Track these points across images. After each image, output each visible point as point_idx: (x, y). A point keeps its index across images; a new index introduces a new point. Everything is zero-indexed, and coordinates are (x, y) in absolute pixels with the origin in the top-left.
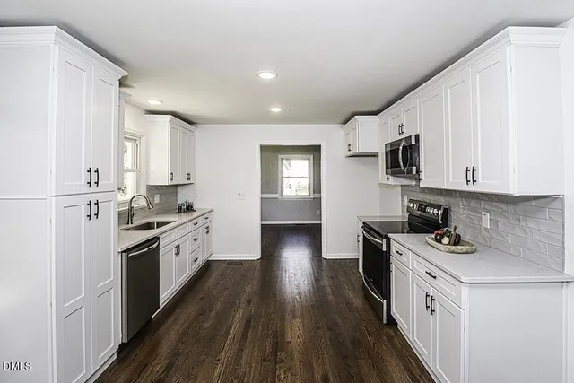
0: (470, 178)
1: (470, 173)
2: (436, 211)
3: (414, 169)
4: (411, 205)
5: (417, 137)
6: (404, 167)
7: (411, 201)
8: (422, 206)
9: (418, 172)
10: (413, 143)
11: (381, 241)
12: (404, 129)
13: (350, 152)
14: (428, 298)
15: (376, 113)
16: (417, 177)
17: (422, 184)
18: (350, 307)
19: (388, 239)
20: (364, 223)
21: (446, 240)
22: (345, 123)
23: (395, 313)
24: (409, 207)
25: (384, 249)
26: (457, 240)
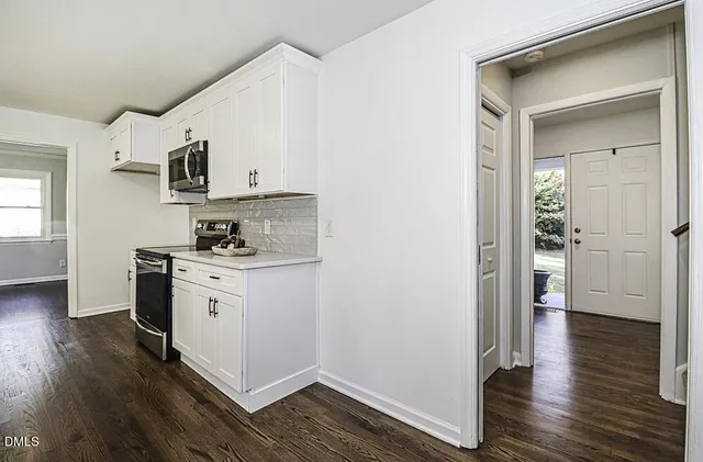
0: (252, 182)
1: (252, 177)
2: (224, 227)
3: (202, 178)
4: (200, 226)
5: (206, 143)
6: (191, 178)
7: (199, 222)
8: (211, 225)
9: (206, 182)
10: (201, 149)
11: (160, 263)
12: (192, 135)
13: (119, 163)
14: (212, 303)
15: (158, 114)
16: (204, 189)
17: (211, 196)
18: (116, 359)
19: (169, 259)
20: (137, 250)
21: (231, 246)
22: (110, 121)
23: (177, 343)
24: (197, 229)
25: (164, 271)
26: (242, 244)
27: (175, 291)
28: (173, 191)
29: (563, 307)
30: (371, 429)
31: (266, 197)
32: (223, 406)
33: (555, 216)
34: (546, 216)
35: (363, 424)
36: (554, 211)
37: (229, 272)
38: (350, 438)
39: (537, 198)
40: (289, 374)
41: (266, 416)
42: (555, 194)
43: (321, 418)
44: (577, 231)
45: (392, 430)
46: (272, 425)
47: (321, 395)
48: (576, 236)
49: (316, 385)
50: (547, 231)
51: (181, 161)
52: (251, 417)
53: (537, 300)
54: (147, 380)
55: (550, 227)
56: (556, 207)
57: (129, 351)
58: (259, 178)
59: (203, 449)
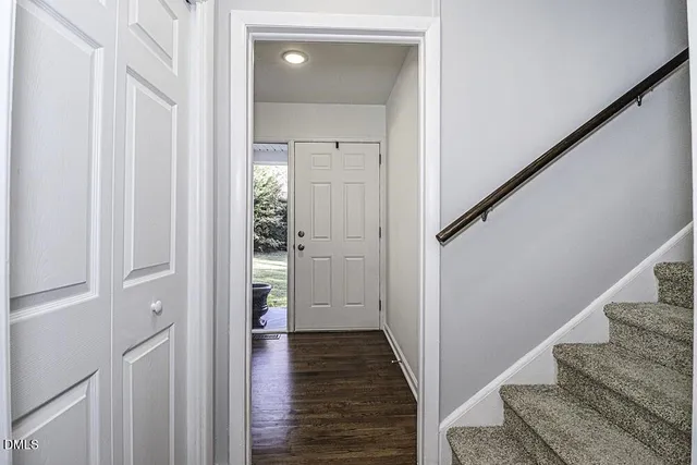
29: (285, 330)
33: (272, 220)
34: (263, 220)
36: (270, 215)
39: (256, 202)
42: (272, 198)
44: (301, 235)
48: (299, 241)
50: (265, 235)
53: (256, 324)
55: (267, 231)
56: (272, 211)
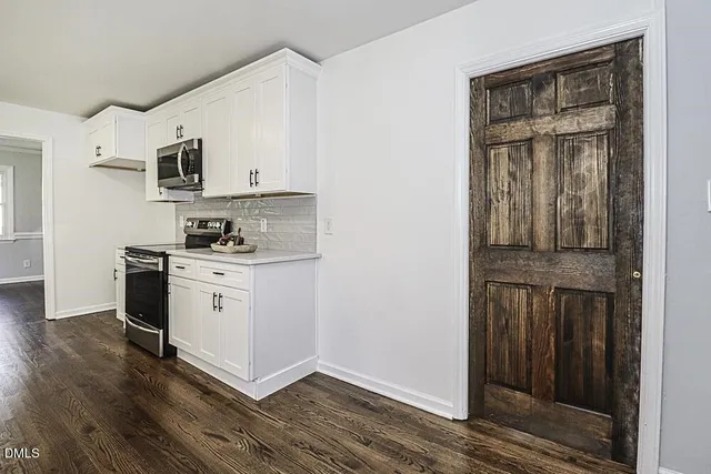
0: (253, 181)
1: (253, 176)
2: (218, 225)
3: (196, 176)
4: (190, 224)
5: (200, 141)
6: (185, 175)
7: (188, 220)
8: (203, 223)
9: (201, 180)
10: (196, 147)
11: (155, 261)
12: (184, 132)
13: (100, 159)
14: (217, 299)
15: (144, 109)
16: (199, 186)
17: (205, 194)
18: (109, 357)
19: (165, 256)
20: (127, 248)
21: (231, 243)
22: (90, 115)
23: (174, 340)
24: (187, 227)
25: (161, 269)
26: (241, 242)
27: (171, 288)
28: (162, 189)
30: (372, 409)
31: (263, 196)
32: (230, 396)
35: (365, 405)
37: (233, 267)
38: (355, 416)
40: (288, 366)
41: (272, 402)
43: (324, 402)
45: (392, 408)
46: (281, 410)
47: (321, 382)
49: (315, 374)
51: (173, 158)
52: (259, 404)
54: (147, 376)
57: (120, 350)
58: (261, 178)
59: (217, 433)
